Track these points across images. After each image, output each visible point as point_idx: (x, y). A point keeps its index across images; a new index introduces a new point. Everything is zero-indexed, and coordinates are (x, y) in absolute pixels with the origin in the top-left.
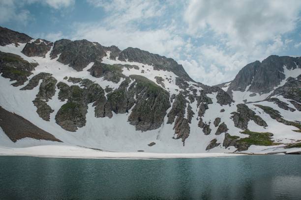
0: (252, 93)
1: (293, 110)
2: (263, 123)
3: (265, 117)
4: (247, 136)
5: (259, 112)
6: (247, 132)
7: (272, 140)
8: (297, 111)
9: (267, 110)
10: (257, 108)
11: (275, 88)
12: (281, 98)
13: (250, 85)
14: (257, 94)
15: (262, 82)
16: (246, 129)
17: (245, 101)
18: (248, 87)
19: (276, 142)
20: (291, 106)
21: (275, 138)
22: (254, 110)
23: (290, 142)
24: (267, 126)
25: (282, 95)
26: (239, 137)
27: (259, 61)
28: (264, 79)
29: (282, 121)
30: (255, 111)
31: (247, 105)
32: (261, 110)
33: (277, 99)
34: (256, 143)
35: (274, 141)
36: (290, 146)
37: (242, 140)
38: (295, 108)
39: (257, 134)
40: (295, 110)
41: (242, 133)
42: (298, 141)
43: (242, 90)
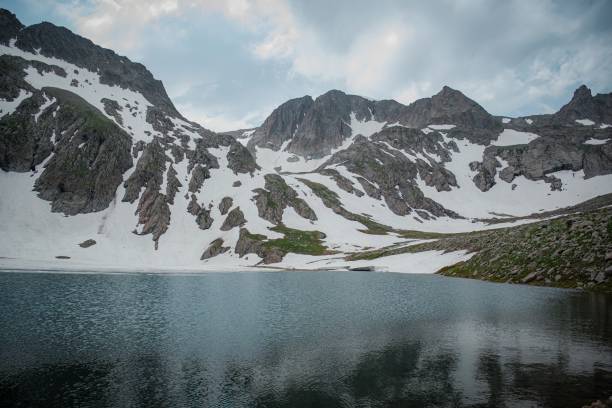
0: (291, 155)
1: (360, 194)
2: (309, 214)
3: (315, 202)
4: (281, 236)
5: (304, 193)
6: (280, 228)
7: (324, 245)
8: (366, 196)
9: (319, 190)
10: (301, 184)
11: (333, 151)
12: (343, 170)
13: (290, 140)
14: (301, 158)
15: (311, 136)
16: (280, 223)
17: (278, 169)
18: (286, 144)
19: (330, 249)
20: (358, 186)
21: (328, 243)
22: (294, 189)
23: (353, 250)
24: (315, 218)
25: (345, 164)
26: (265, 237)
27: (310, 97)
28: (317, 134)
29: (342, 212)
30: (298, 190)
31: (283, 177)
32: (308, 190)
33: (336, 172)
34: (297, 250)
35: (326, 247)
36: (353, 257)
37: (272, 243)
38: (363, 191)
39: (298, 233)
40: (363, 194)
41: (272, 229)
42: (366, 248)
43: (275, 147)
